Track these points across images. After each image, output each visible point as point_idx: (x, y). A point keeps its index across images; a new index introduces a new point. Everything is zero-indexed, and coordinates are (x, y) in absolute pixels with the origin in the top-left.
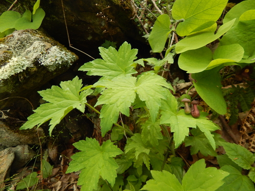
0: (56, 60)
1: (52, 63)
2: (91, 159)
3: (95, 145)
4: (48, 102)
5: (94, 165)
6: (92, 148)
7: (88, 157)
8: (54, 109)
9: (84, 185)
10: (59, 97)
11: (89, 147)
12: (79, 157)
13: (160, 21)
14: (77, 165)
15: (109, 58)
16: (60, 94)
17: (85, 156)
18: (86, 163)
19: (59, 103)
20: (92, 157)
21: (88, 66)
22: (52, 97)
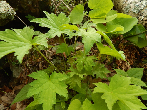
0: (8, 11)
1: (5, 12)
2: (44, 85)
3: (44, 76)
4: (3, 41)
5: (48, 89)
6: (43, 78)
7: (42, 83)
8: (10, 47)
9: (44, 103)
10: (13, 39)
11: (40, 77)
12: (35, 84)
13: (78, 8)
14: (35, 90)
15: (51, 20)
16: (14, 37)
17: (39, 83)
18: (41, 87)
19: (14, 43)
20: (44, 83)
21: (39, 20)
22: (6, 38)
